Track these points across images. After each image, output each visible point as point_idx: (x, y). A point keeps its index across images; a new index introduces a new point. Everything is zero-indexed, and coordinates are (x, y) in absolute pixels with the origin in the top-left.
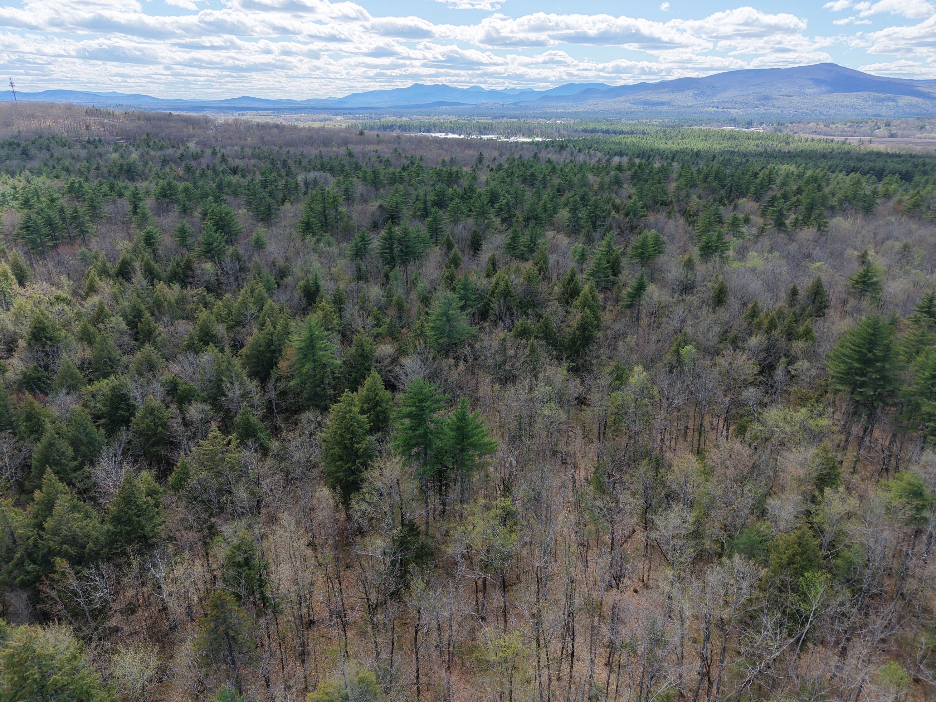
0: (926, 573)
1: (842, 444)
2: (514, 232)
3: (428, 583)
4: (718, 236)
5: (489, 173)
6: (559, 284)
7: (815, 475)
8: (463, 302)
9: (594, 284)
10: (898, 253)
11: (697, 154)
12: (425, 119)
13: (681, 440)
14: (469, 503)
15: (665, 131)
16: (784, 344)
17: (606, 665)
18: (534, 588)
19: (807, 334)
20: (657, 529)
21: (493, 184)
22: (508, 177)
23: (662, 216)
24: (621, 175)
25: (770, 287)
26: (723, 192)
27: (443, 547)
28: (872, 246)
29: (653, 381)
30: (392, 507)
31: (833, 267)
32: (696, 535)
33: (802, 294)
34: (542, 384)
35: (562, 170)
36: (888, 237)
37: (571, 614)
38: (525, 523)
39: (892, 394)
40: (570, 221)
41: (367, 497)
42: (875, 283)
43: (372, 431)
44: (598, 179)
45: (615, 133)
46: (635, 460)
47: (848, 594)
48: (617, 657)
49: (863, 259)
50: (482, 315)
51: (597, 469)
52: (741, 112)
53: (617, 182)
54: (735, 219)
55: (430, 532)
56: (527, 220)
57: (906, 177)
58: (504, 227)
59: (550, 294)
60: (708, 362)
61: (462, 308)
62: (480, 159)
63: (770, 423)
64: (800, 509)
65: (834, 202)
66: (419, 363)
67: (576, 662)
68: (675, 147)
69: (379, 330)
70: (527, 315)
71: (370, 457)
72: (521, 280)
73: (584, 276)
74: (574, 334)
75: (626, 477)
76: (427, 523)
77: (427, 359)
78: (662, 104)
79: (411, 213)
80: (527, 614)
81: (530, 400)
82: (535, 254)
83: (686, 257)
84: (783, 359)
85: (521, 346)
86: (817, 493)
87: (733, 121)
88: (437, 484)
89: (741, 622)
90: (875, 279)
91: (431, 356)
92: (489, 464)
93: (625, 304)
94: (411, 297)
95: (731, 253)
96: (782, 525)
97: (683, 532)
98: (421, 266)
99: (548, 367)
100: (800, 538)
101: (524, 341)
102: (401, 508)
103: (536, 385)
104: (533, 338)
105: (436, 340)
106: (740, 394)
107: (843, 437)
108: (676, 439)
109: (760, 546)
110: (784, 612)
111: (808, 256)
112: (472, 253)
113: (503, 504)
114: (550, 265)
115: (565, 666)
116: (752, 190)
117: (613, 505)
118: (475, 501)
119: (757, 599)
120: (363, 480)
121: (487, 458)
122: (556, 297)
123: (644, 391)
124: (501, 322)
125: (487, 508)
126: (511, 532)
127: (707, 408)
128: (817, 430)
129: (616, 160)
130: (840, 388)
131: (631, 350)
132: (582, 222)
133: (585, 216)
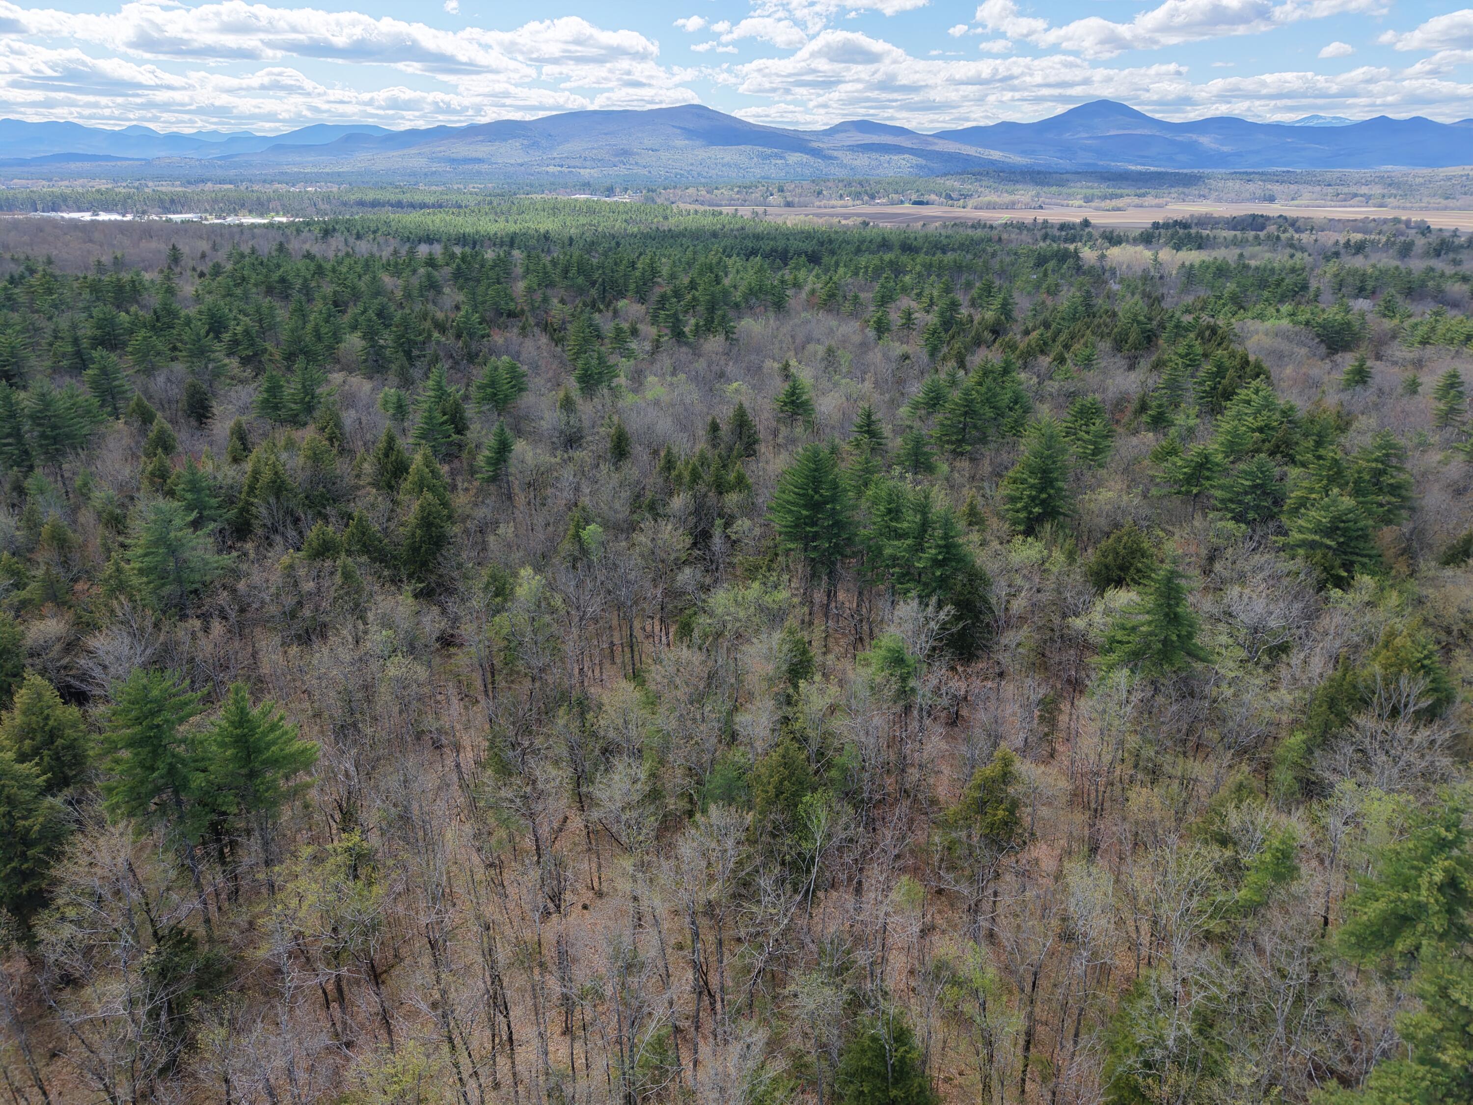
0: (925, 755)
1: (807, 619)
2: (271, 378)
3: (232, 1022)
4: (599, 358)
5: (198, 281)
6: (371, 458)
7: (784, 667)
8: (195, 514)
9: (429, 451)
10: (823, 359)
11: (546, 237)
12: (42, 187)
13: (607, 664)
14: (281, 862)
15: (491, 203)
16: (715, 500)
17: (564, 1033)
18: (426, 960)
19: (741, 483)
20: (598, 805)
21: (209, 299)
22: (237, 285)
23: (513, 334)
24: (436, 273)
25: (684, 425)
26: (593, 292)
27: (248, 953)
28: (792, 353)
29: (551, 586)
30: (129, 914)
31: (754, 387)
32: (654, 795)
33: (725, 429)
34: (375, 628)
35: (334, 270)
36: (809, 340)
37: (496, 979)
38: (390, 862)
39: (849, 541)
40: (368, 353)
41: (71, 913)
42: (807, 401)
43: (50, 789)
44: (400, 282)
45: (412, 206)
46: (548, 712)
47: (851, 810)
48: (577, 1015)
49: (786, 373)
50: (238, 530)
51: (492, 742)
52: (595, 173)
53: (433, 286)
54: (619, 331)
55: (217, 933)
56: (290, 357)
57: (814, 259)
58: (249, 372)
59: (358, 476)
60: (624, 544)
61: (196, 524)
62: (175, 257)
63: (719, 611)
64: (776, 718)
65: (737, 296)
66: (127, 640)
67: (518, 1049)
68: (512, 228)
69: (24, 594)
70: (326, 518)
71: (58, 838)
72: (301, 461)
73: (411, 441)
74: (413, 534)
75: (538, 741)
76: (207, 921)
77: (142, 630)
78: (480, 161)
79: (49, 363)
80: (424, 1006)
81: (361, 659)
82: (317, 414)
83: (562, 394)
84: (719, 522)
85: (325, 573)
86: (791, 691)
87: (586, 186)
88: (212, 846)
89: (734, 896)
90: (804, 397)
91: (149, 623)
92: (308, 786)
93: (485, 476)
94: (82, 520)
95: (622, 380)
96: (759, 745)
97: (636, 797)
98: (90, 460)
99: (380, 598)
100: (784, 757)
101: (328, 563)
102: (148, 912)
103: (366, 632)
104: (343, 555)
105: (154, 592)
106: (673, 580)
107: (806, 609)
108: (601, 664)
109: (740, 783)
110: (783, 863)
111: (721, 375)
112: (194, 423)
113: (345, 844)
114: (347, 429)
115: (502, 1062)
116: (632, 286)
117: (528, 789)
118: (294, 855)
119: (748, 857)
120: (56, 882)
121: (303, 777)
122: (369, 480)
123: (542, 604)
124: (278, 538)
125: (317, 859)
126: (370, 884)
127: (634, 609)
128: (776, 607)
129: (423, 250)
130: (792, 546)
131: (510, 547)
132: (388, 352)
133: (390, 343)
